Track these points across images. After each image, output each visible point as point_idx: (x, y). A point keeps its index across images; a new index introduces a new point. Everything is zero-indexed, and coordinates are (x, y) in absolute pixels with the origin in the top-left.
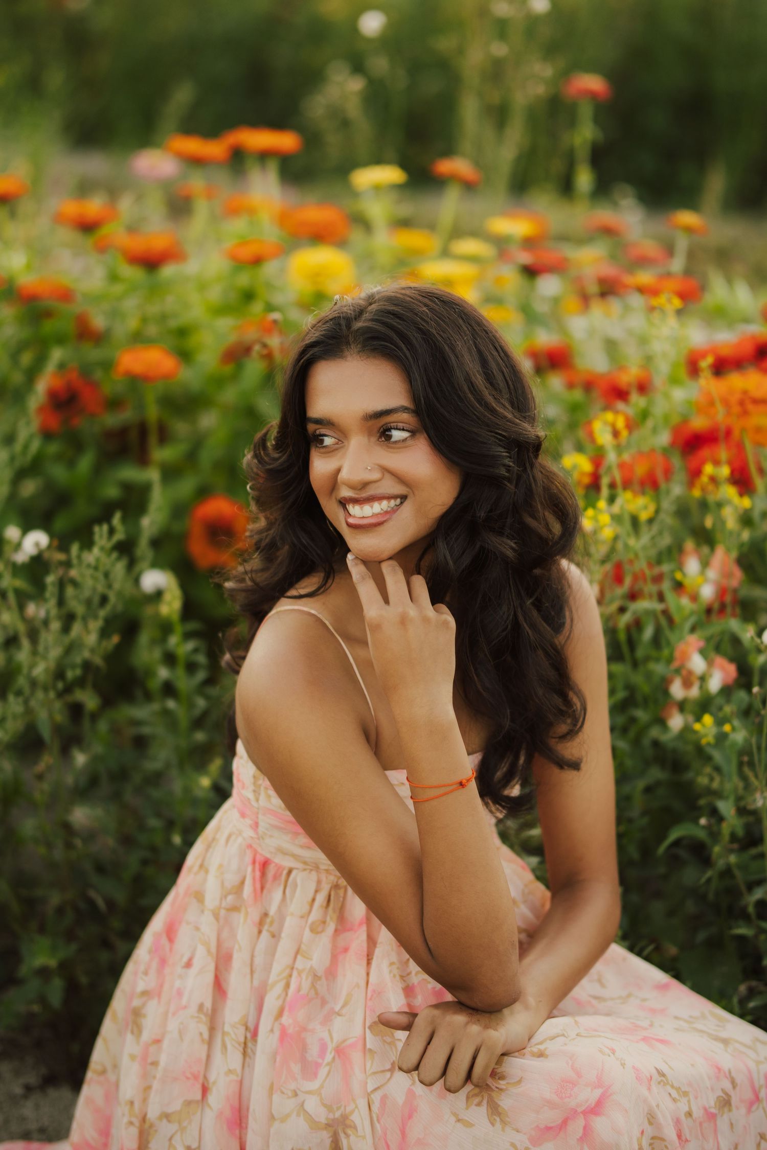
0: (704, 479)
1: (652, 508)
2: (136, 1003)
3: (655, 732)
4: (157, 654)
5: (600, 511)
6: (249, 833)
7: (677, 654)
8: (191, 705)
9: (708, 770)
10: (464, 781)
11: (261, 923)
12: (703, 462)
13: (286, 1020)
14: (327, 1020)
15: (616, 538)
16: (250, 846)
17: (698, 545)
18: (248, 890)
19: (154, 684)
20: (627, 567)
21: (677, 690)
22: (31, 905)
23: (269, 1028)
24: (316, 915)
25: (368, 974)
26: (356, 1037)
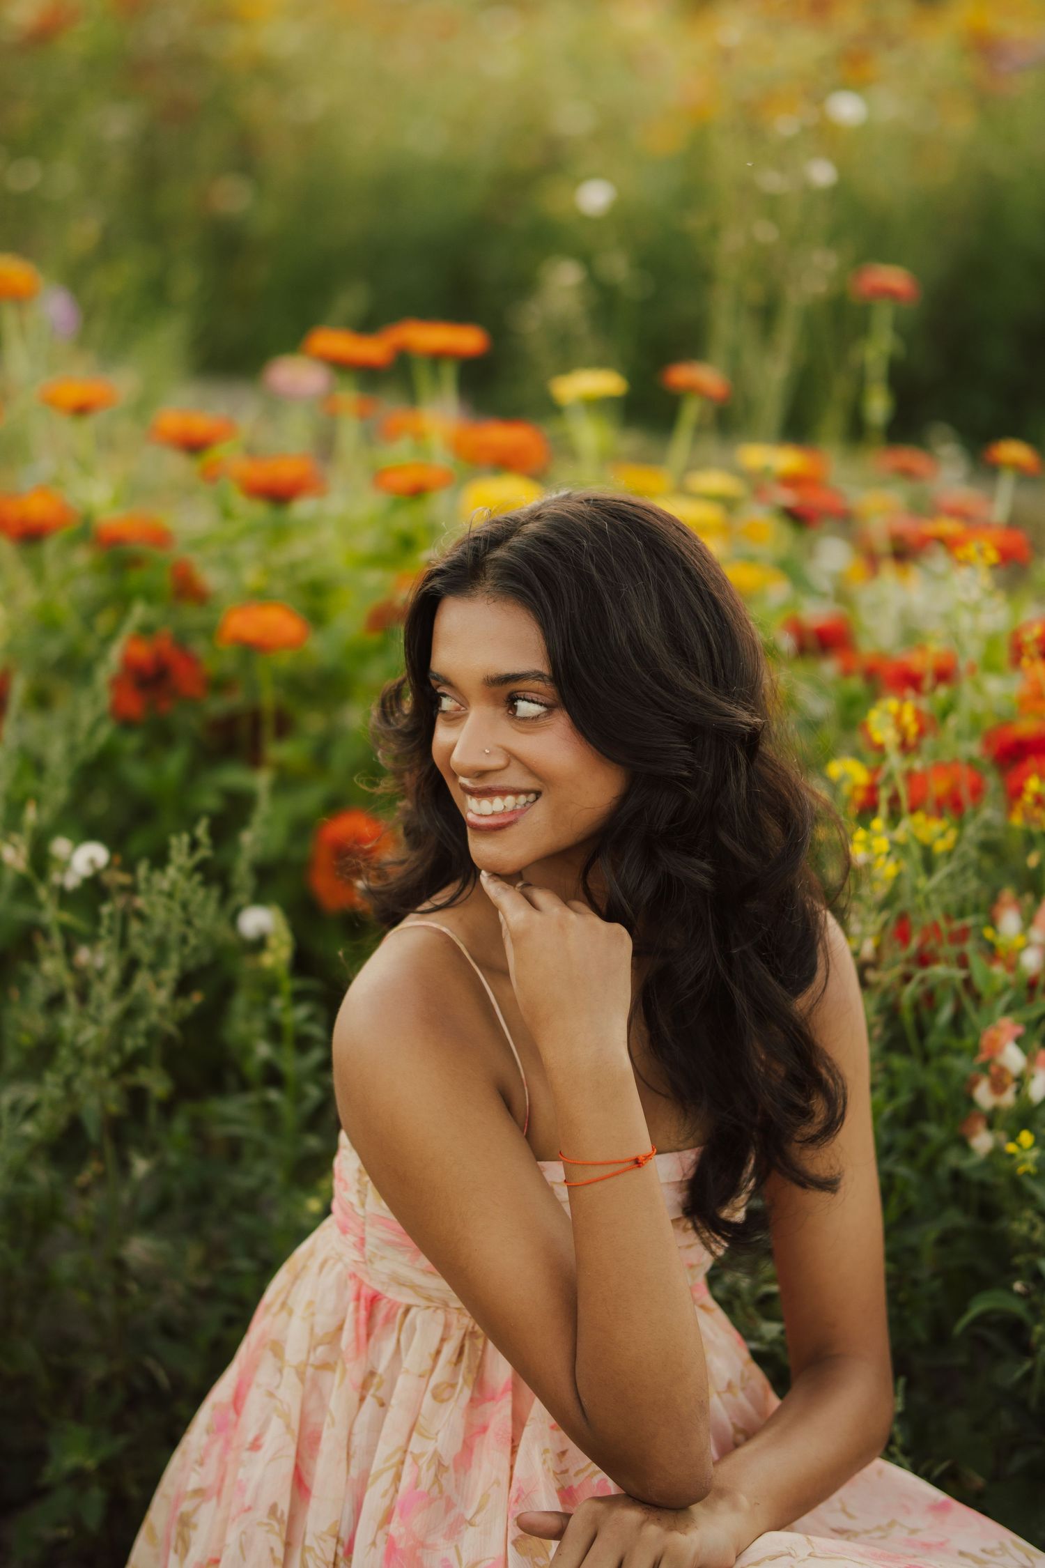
0: (1028, 798)
1: (952, 835)
2: (186, 1506)
3: (953, 1158)
4: (259, 1025)
5: (876, 834)
6: (354, 1255)
7: (984, 1042)
8: (299, 1097)
9: (1029, 1214)
10: (641, 1158)
11: (365, 1386)
12: (1027, 776)
13: (395, 1528)
14: (454, 1531)
15: (899, 877)
16: (353, 1276)
17: (1020, 893)
18: (347, 1336)
19: (252, 1067)
20: (913, 918)
21: (984, 1096)
22: (66, 1378)
23: (370, 1540)
24: (441, 1374)
25: (512, 1467)
26: (494, 1558)
